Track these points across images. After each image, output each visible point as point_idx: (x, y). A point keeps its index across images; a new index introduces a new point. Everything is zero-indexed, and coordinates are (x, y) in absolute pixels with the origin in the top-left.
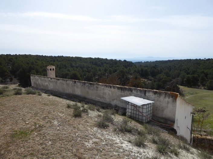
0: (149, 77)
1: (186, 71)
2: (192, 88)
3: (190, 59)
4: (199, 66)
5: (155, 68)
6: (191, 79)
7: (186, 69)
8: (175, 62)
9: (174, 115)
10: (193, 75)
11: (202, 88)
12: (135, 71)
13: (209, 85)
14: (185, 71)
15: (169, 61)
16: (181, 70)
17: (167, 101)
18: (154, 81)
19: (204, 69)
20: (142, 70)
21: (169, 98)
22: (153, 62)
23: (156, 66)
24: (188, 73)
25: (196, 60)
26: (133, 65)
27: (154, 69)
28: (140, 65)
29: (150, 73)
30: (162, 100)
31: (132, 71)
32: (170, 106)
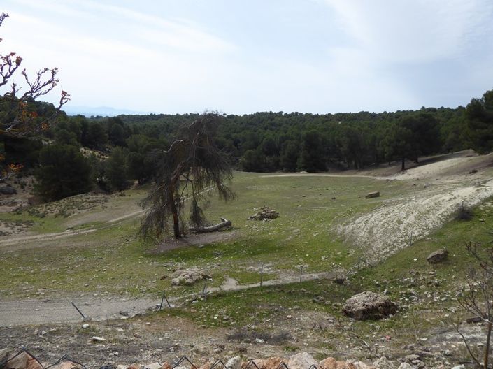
0: (106, 146)
12: (62, 127)
20: (84, 126)
29: (106, 135)
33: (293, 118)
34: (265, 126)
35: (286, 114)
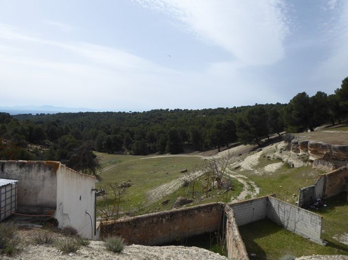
0: (45, 141)
1: (106, 129)
2: (114, 154)
3: (111, 111)
4: (123, 122)
5: (56, 125)
6: (113, 142)
7: (106, 127)
8: (90, 116)
9: (55, 197)
10: (115, 135)
11: (128, 153)
12: (16, 131)
13: (135, 148)
14: (104, 129)
15: (81, 114)
16: (98, 129)
17: (42, 177)
18: (53, 148)
19: (130, 126)
20: (31, 129)
21: (45, 171)
22: (54, 115)
23: (58, 121)
24: (109, 133)
25: (120, 113)
26: (13, 120)
27: (55, 127)
28: (27, 120)
29: (46, 134)
30: (34, 175)
31: (10, 132)
32: (48, 183)
33: (175, 114)
34: (155, 120)
35: (171, 110)
